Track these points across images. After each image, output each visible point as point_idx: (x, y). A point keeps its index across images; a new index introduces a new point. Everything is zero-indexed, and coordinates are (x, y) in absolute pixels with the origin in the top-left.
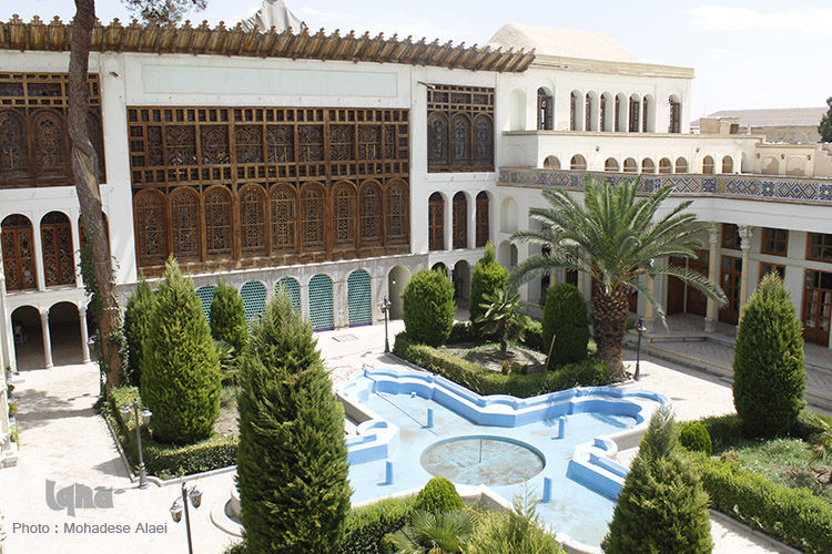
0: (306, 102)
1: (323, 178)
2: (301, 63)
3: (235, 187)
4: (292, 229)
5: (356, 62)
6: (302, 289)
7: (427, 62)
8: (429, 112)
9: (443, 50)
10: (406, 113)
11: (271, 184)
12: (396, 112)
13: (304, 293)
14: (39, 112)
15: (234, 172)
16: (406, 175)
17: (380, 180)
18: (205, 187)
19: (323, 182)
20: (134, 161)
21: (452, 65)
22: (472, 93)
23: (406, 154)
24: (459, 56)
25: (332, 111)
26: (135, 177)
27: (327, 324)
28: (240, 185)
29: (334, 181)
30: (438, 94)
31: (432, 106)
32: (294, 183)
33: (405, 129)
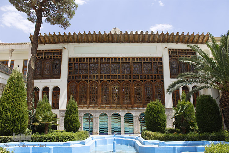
0: (124, 55)
1: (130, 79)
2: (122, 44)
3: (99, 82)
4: (119, 96)
5: (141, 43)
6: (121, 118)
7: (168, 41)
8: (170, 58)
9: (172, 36)
10: (161, 58)
11: (112, 81)
12: (157, 58)
13: (122, 119)
14: (46, 60)
15: (99, 77)
16: (162, 79)
17: (152, 81)
18: (90, 81)
19: (130, 81)
20: (69, 73)
21: (177, 42)
22: (187, 51)
23: (162, 72)
24: (179, 38)
25: (133, 58)
26: (69, 77)
27: (131, 132)
28: (101, 81)
29: (134, 81)
30: (172, 52)
31: (171, 56)
32: (120, 81)
33: (161, 64)
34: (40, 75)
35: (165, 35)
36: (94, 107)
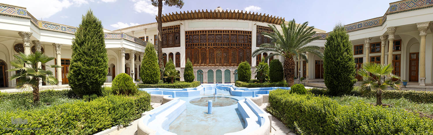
0: (225, 29)
1: (229, 47)
2: (224, 20)
3: (207, 48)
4: (221, 58)
5: (237, 20)
7: (256, 20)
8: (257, 32)
9: (259, 17)
10: (251, 32)
11: (216, 47)
12: (248, 32)
13: (223, 74)
14: (169, 34)
15: (207, 45)
16: (251, 47)
17: (244, 48)
18: (201, 48)
19: (229, 48)
20: (186, 42)
21: (263, 21)
22: (269, 29)
23: (251, 42)
24: (265, 19)
25: (231, 31)
26: (186, 45)
27: (229, 82)
28: (209, 48)
29: (231, 48)
30: (259, 28)
31: (258, 31)
32: (222, 48)
33: (251, 36)
34: (167, 45)
35: (255, 15)
36: (204, 66)
